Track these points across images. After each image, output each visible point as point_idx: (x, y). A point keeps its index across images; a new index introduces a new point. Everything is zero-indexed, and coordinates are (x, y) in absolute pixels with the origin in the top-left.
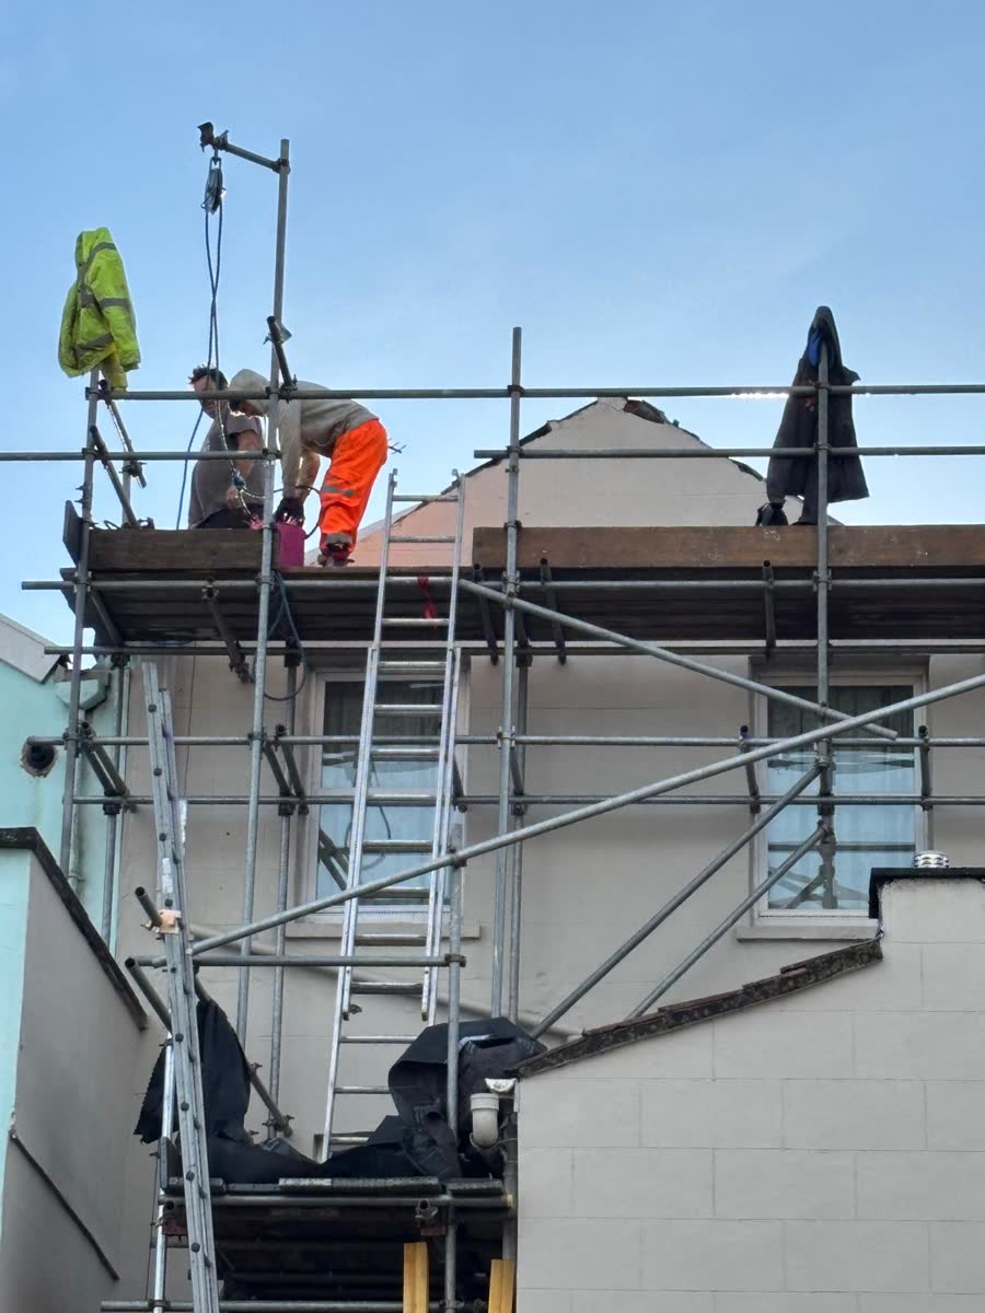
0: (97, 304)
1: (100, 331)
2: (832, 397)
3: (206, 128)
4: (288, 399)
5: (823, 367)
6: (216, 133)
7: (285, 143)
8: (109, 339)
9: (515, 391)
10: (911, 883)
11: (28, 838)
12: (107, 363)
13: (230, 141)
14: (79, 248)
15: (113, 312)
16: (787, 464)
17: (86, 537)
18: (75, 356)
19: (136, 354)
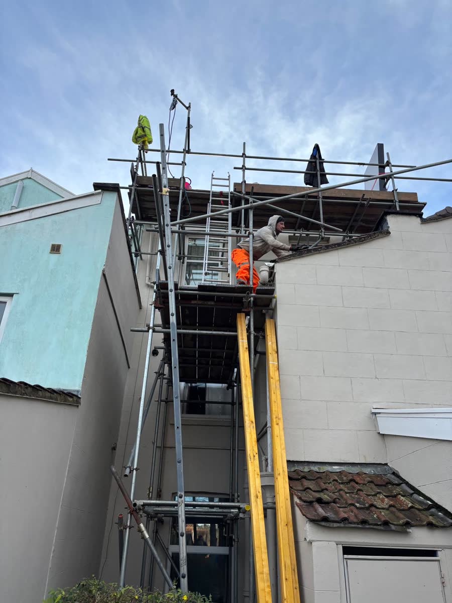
0: (142, 127)
1: (143, 133)
2: (320, 163)
3: (172, 91)
4: (188, 153)
5: (317, 156)
6: (175, 93)
7: (190, 103)
8: (146, 135)
9: (244, 155)
10: (395, 215)
11: (117, 186)
12: (144, 142)
13: (178, 97)
14: (139, 118)
15: (146, 129)
16: (309, 175)
17: (136, 176)
18: (136, 139)
19: (152, 139)
